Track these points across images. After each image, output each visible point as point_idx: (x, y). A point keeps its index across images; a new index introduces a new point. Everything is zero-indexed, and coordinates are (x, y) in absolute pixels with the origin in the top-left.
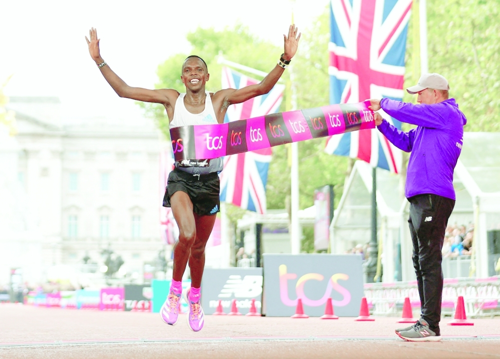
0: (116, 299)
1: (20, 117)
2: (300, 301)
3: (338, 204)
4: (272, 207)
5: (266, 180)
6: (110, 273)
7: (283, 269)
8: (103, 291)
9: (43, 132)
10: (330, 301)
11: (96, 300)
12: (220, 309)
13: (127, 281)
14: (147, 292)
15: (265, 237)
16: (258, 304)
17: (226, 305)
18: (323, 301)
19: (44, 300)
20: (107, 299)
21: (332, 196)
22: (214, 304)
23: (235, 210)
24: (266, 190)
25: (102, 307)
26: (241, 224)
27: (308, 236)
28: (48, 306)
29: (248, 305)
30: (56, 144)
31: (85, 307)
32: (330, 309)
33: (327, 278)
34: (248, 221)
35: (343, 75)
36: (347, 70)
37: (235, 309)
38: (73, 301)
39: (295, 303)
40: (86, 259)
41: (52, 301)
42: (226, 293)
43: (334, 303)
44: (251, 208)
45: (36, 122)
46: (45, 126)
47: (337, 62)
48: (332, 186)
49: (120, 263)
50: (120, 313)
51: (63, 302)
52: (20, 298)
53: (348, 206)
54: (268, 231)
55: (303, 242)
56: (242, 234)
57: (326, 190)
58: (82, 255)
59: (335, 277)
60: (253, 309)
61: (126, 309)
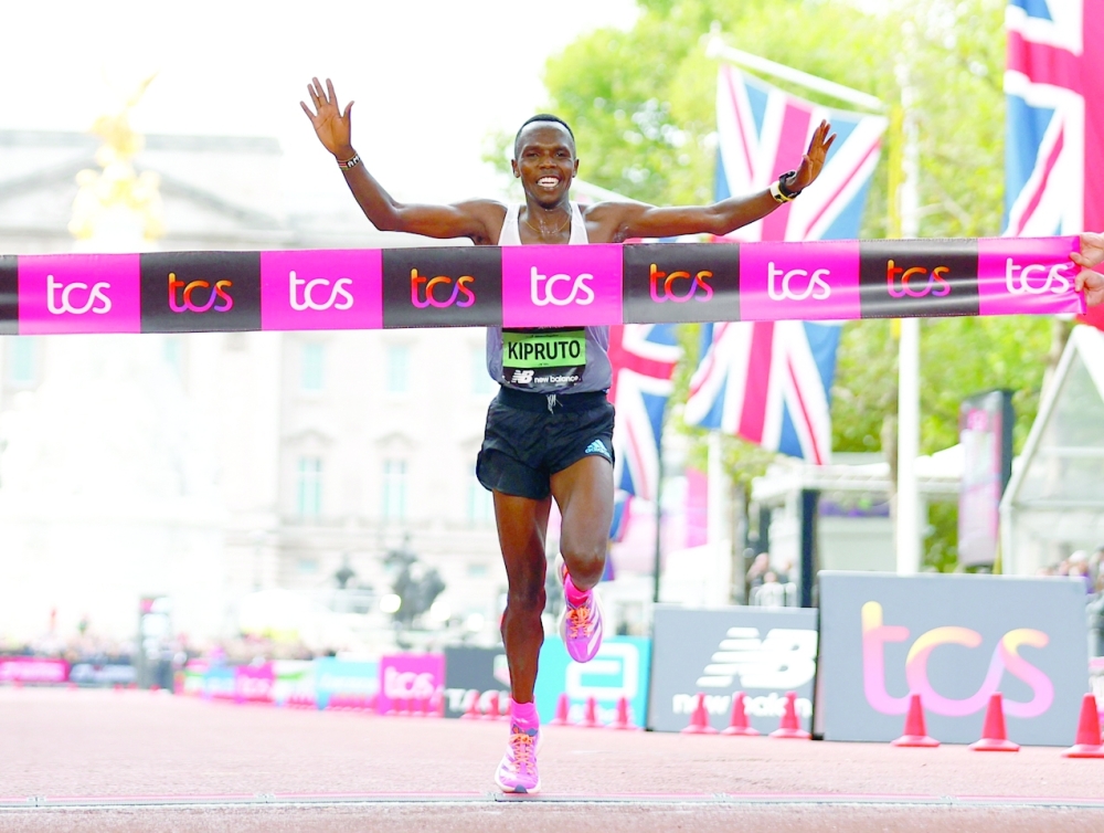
0: (423, 685)
1: (172, 190)
2: (916, 701)
3: (1025, 443)
4: (847, 445)
5: (831, 374)
6: (407, 614)
7: (872, 613)
8: (387, 662)
9: (235, 230)
10: (996, 702)
11: (367, 687)
12: (701, 718)
13: (451, 638)
15: (826, 527)
16: (803, 707)
17: (718, 706)
18: (980, 703)
19: (228, 685)
20: (397, 686)
21: (1008, 419)
22: (685, 704)
23: (746, 453)
24: (830, 400)
25: (382, 705)
26: (762, 490)
27: (943, 526)
28: (239, 699)
29: (777, 707)
31: (339, 704)
32: (996, 725)
34: (781, 482)
35: (1042, 95)
36: (1054, 80)
37: (740, 719)
38: (305, 689)
39: (903, 706)
40: (343, 577)
41: (249, 687)
42: (716, 675)
43: (1008, 708)
44: (790, 447)
46: (241, 215)
47: (1030, 59)
48: (1007, 394)
49: (435, 589)
50: (433, 725)
51: (281, 691)
52: (163, 676)
53: (1051, 448)
54: (834, 511)
55: (927, 543)
56: (765, 518)
57: (992, 403)
58: (333, 564)
59: (1013, 640)
60: (791, 720)
61: (447, 712)
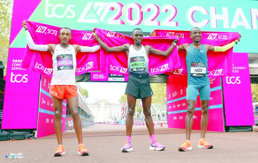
0: (116, 123)
1: (105, 102)
2: (136, 123)
6: (115, 120)
9: (108, 104)
11: (113, 123)
13: (117, 121)
14: (119, 123)
18: (139, 123)
19: (107, 124)
20: (115, 123)
21: (140, 111)
25: (114, 124)
30: (109, 105)
32: (140, 124)
33: (139, 121)
38: (111, 124)
39: (136, 124)
40: (112, 119)
41: (108, 124)
45: (107, 103)
46: (108, 103)
49: (116, 119)
50: (116, 125)
51: (110, 124)
52: (104, 123)
58: (112, 118)
59: (140, 121)
61: (117, 125)
